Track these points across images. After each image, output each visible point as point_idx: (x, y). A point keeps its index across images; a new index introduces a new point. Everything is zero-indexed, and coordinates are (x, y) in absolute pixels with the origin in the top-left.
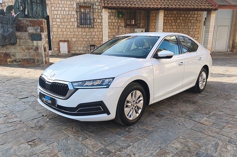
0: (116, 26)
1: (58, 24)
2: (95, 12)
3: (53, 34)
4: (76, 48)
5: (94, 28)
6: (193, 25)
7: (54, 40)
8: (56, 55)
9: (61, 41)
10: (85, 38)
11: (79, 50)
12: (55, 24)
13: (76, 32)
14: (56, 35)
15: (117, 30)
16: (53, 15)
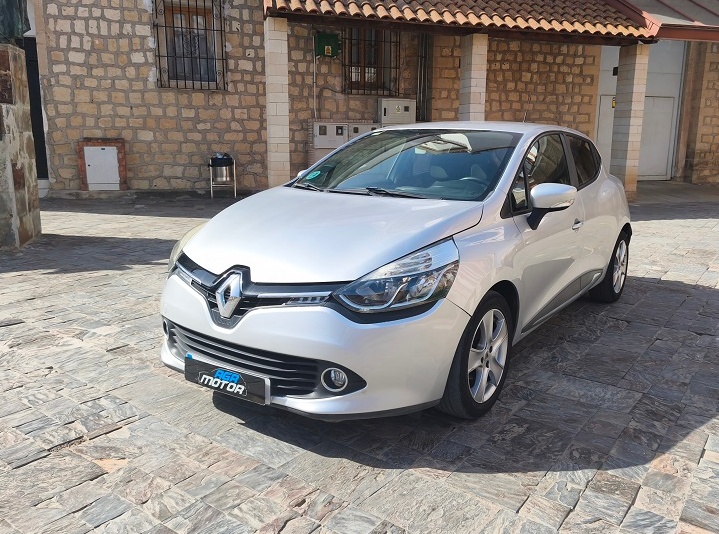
0: (311, 87)
1: (76, 71)
2: (231, 32)
3: (52, 113)
4: (152, 171)
5: (225, 91)
6: (570, 90)
7: (57, 135)
8: (68, 197)
9: (89, 141)
10: (190, 131)
11: (168, 179)
12: (63, 74)
13: (154, 105)
14: (68, 117)
15: (314, 104)
16: (53, 37)
